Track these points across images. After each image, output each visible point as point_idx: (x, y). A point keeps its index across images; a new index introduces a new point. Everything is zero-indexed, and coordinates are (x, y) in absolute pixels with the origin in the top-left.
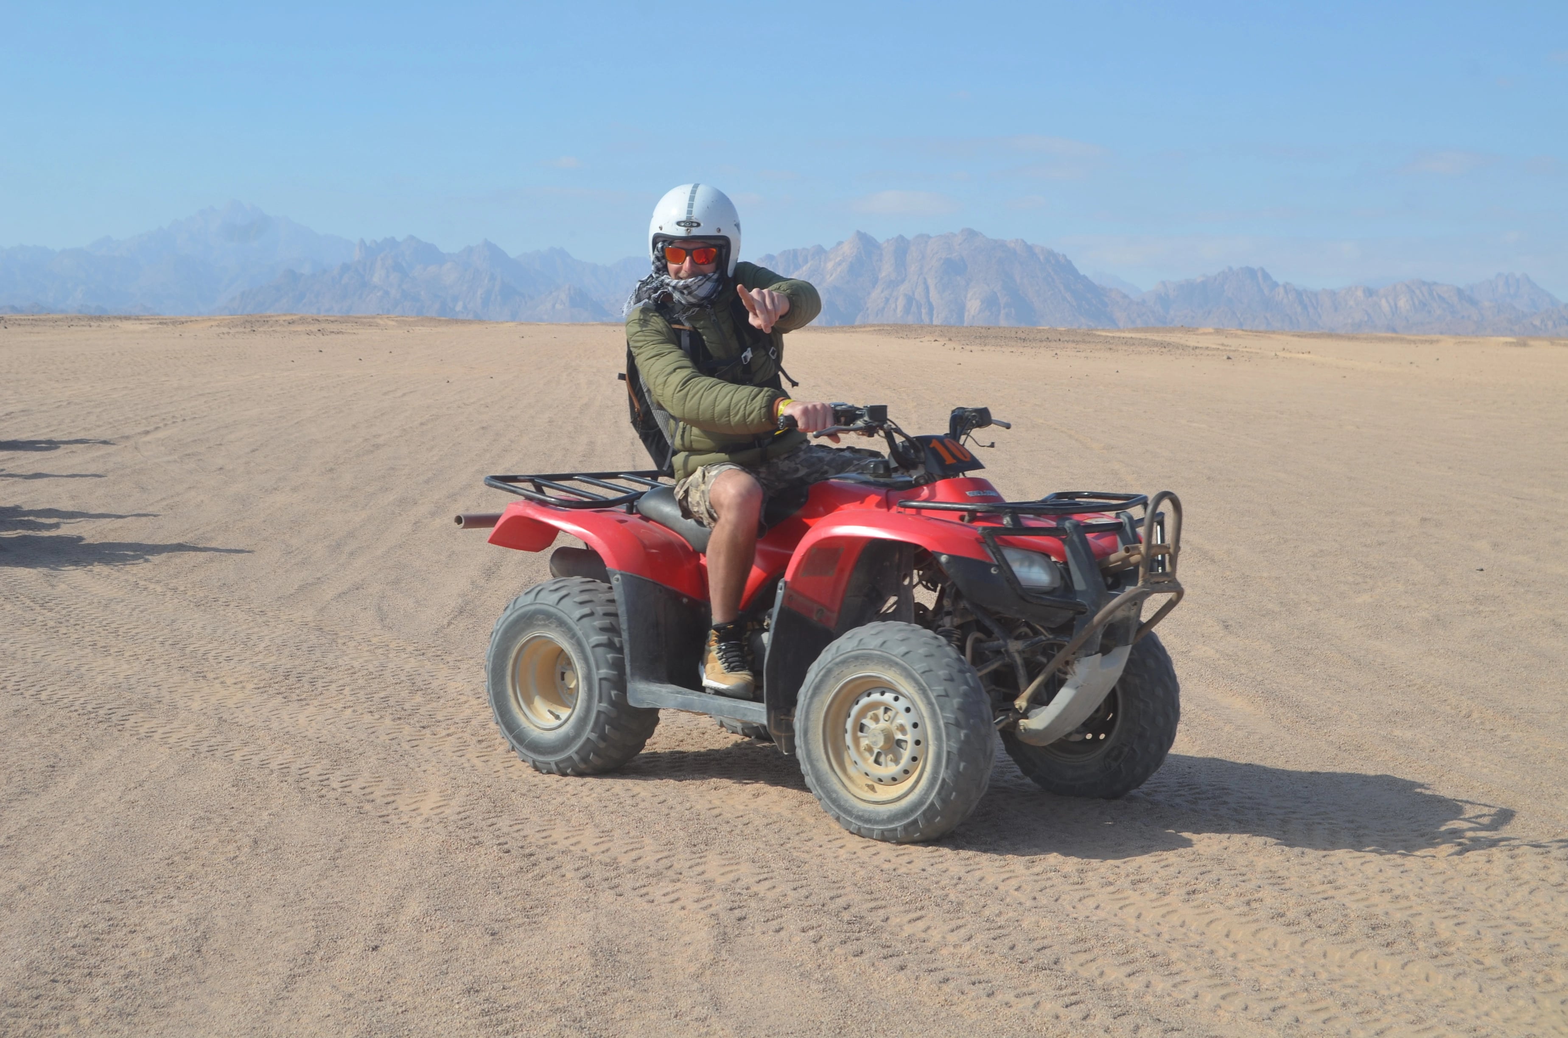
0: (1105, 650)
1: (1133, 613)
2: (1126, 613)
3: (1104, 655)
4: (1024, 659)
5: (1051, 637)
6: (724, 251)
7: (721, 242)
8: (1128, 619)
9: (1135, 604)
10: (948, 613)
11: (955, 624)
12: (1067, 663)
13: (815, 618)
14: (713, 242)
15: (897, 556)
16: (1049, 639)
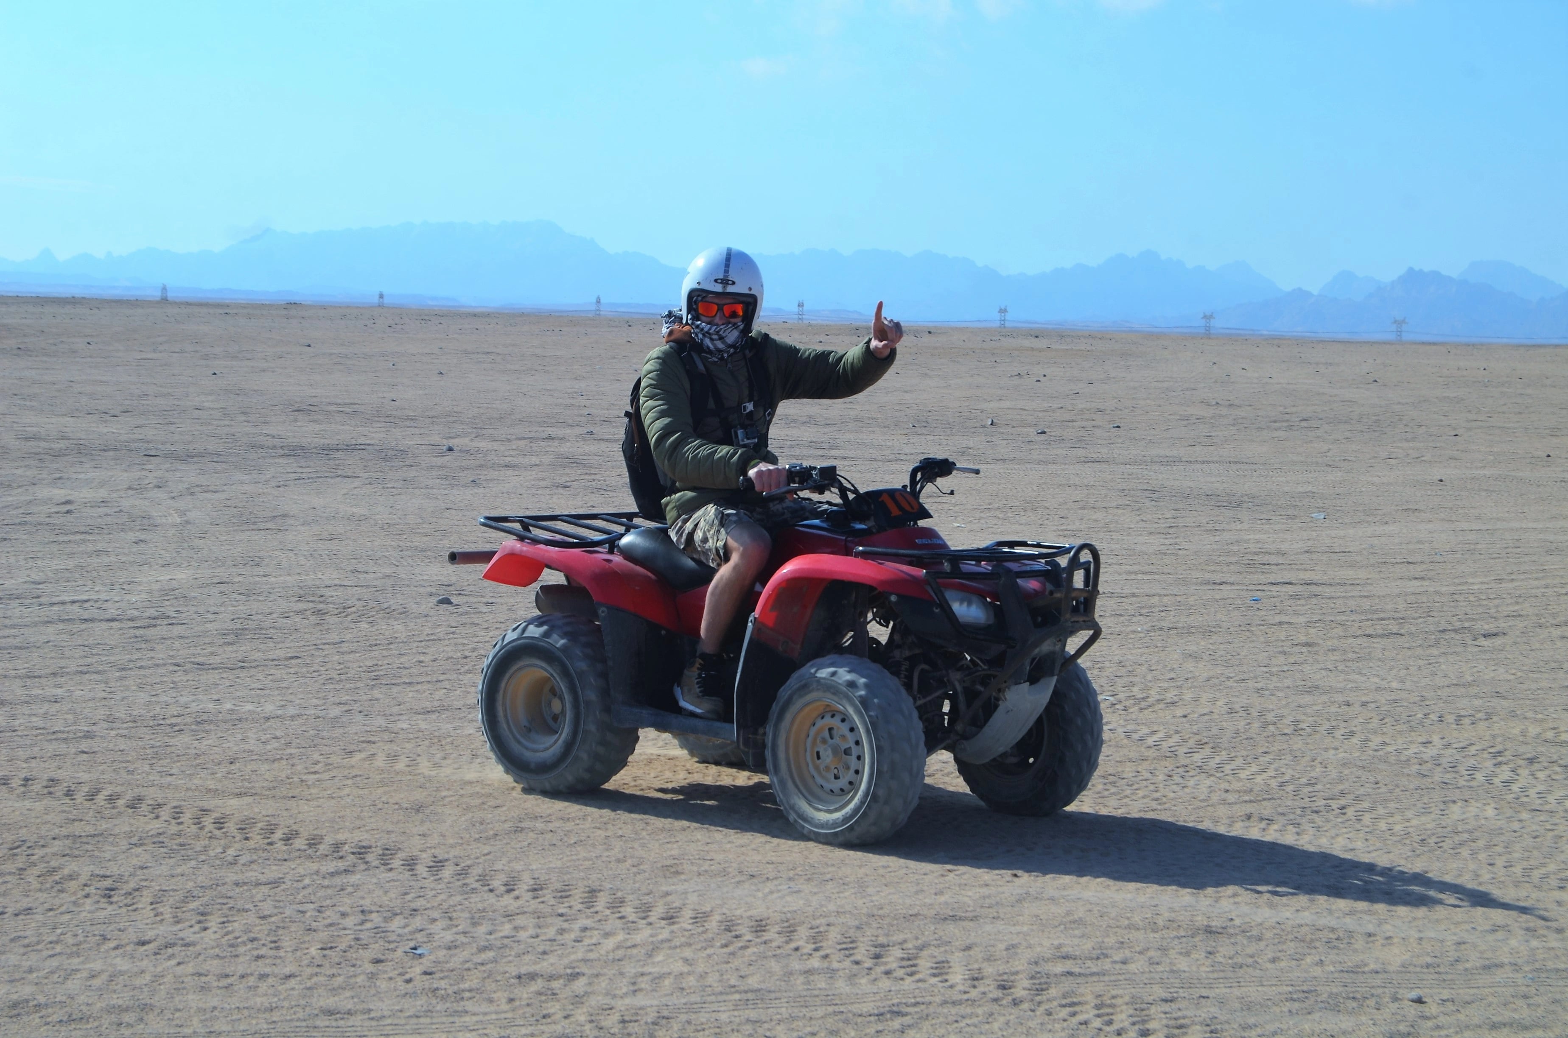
0: (1033, 680)
1: (1058, 647)
2: (1051, 648)
3: (1031, 684)
4: (964, 688)
5: (986, 667)
6: (751, 308)
7: (750, 300)
8: (1053, 653)
9: (1060, 640)
10: (899, 647)
11: (904, 656)
12: (999, 690)
13: (781, 649)
14: (742, 299)
15: (854, 595)
16: (984, 670)
